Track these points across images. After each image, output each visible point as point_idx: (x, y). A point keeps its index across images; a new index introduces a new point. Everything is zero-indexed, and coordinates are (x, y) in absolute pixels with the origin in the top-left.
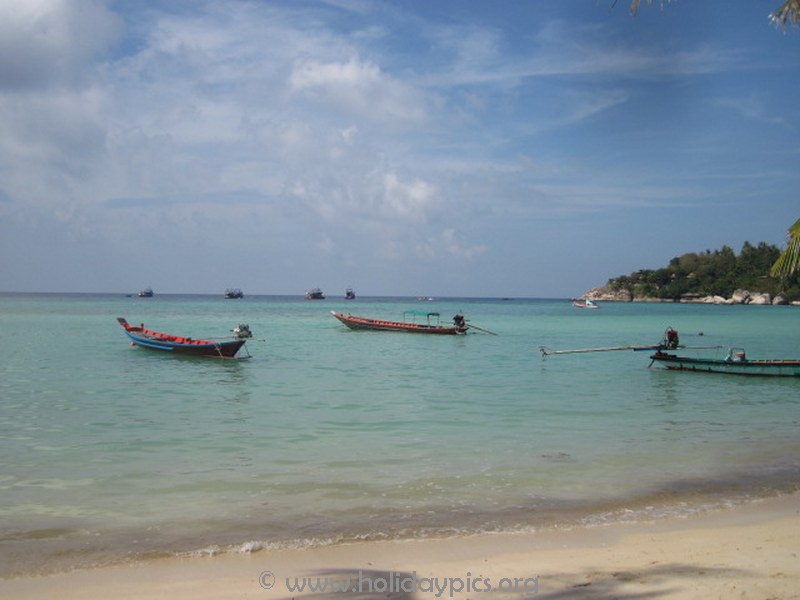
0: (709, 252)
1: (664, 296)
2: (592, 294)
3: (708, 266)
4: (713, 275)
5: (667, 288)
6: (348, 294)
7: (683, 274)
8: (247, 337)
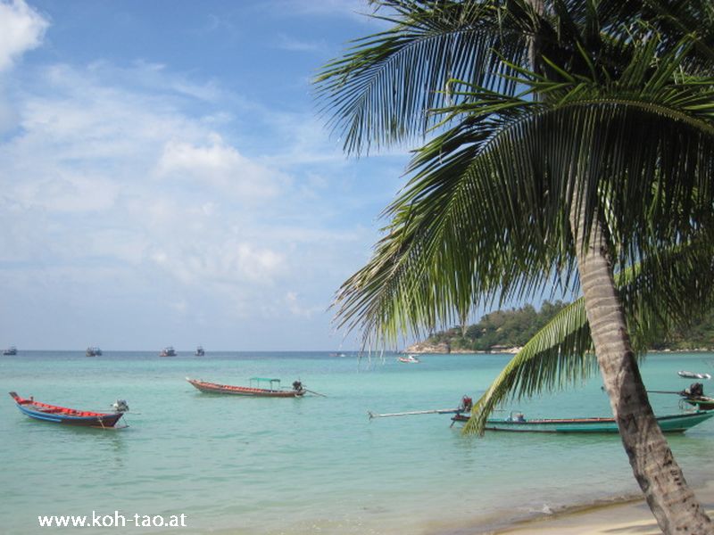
0: (514, 309)
1: (477, 348)
2: (414, 348)
3: (513, 322)
4: (518, 329)
5: (479, 341)
6: (199, 351)
7: (493, 329)
8: (124, 410)
